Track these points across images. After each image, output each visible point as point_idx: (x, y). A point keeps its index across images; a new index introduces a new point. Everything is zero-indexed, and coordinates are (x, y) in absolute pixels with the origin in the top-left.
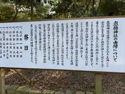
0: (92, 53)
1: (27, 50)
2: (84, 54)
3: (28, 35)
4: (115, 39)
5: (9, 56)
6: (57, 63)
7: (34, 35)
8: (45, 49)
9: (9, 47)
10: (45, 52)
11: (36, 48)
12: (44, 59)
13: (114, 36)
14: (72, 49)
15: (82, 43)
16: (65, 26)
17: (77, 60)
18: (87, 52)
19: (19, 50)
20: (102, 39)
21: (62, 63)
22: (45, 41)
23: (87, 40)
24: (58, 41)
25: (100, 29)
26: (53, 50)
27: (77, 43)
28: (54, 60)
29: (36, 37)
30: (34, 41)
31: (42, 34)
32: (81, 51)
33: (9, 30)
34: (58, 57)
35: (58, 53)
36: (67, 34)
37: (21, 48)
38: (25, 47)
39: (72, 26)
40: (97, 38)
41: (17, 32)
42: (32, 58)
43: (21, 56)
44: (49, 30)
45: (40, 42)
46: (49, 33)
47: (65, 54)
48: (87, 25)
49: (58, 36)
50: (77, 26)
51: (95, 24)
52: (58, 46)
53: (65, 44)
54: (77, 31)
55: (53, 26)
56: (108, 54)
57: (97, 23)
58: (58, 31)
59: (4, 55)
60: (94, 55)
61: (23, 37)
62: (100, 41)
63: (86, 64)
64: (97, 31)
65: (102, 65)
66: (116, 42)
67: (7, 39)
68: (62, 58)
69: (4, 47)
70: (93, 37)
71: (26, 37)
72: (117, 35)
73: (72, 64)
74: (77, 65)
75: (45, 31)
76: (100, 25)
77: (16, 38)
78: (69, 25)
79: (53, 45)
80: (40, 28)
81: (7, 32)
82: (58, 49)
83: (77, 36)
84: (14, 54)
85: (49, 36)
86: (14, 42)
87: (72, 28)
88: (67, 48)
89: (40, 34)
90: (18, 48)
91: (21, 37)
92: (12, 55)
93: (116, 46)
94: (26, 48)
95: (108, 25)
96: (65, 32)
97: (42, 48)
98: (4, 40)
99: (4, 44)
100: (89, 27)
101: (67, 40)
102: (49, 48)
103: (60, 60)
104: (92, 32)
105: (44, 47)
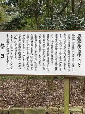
0: (61, 60)
1: (3, 57)
2: (54, 61)
3: (4, 44)
4: (79, 48)
6: (31, 69)
7: (10, 44)
8: (20, 57)
10: (19, 59)
11: (12, 56)
12: (19, 66)
13: (78, 46)
14: (44, 56)
15: (52, 52)
16: (38, 37)
17: (48, 67)
18: (56, 59)
20: (69, 49)
21: (35, 69)
22: (20, 50)
23: (56, 49)
24: (32, 49)
25: (67, 40)
26: (28, 58)
27: (48, 51)
28: (28, 67)
29: (12, 46)
30: (10, 49)
31: (18, 44)
32: (52, 59)
34: (32, 64)
35: (32, 60)
36: (40, 43)
38: (1, 55)
39: (44, 37)
40: (65, 48)
42: (7, 65)
44: (24, 40)
45: (16, 50)
46: (23, 42)
47: (38, 61)
48: (56, 37)
49: (32, 45)
50: (49, 37)
51: (63, 36)
52: (32, 54)
53: (38, 53)
54: (48, 41)
55: (28, 36)
56: (73, 61)
57: (65, 35)
58: (32, 41)
60: (63, 61)
62: (67, 50)
63: (56, 70)
64: (65, 42)
65: (69, 70)
66: (80, 51)
68: (36, 64)
70: (61, 46)
71: (2, 46)
72: (80, 45)
73: (44, 69)
74: (48, 71)
75: (20, 41)
76: (67, 37)
78: (42, 36)
79: (28, 53)
80: (16, 38)
82: (32, 57)
83: (48, 45)
85: (24, 45)
87: (44, 38)
88: (40, 56)
89: (16, 44)
93: (80, 54)
95: (73, 37)
96: (38, 42)
97: (17, 56)
100: (58, 38)
101: (40, 49)
102: (24, 55)
103: (34, 67)
104: (61, 43)
105: (19, 55)
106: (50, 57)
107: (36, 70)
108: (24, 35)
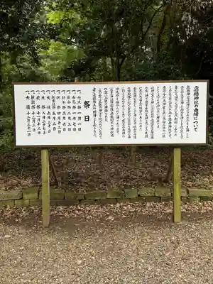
0: (170, 123)
1: (88, 121)
2: (161, 124)
3: (89, 102)
4: (195, 106)
5: (62, 130)
6: (128, 136)
7: (98, 102)
8: (112, 120)
9: (62, 118)
10: (112, 123)
11: (100, 119)
12: (112, 132)
13: (195, 103)
14: (147, 118)
16: (138, 91)
17: (152, 132)
18: (164, 122)
19: (77, 121)
20: (182, 107)
22: (112, 109)
23: (164, 108)
24: (129, 109)
25: (179, 94)
26: (123, 121)
27: (152, 111)
28: (124, 133)
29: (100, 105)
30: (97, 109)
31: (109, 101)
32: (158, 121)
33: (62, 94)
34: (129, 129)
35: (129, 124)
37: (80, 118)
38: (85, 117)
39: (146, 91)
40: (176, 106)
41: (74, 97)
42: (95, 131)
43: (80, 129)
45: (106, 111)
46: (117, 99)
47: (138, 125)
48: (164, 91)
49: (129, 103)
50: (153, 91)
51: (173, 89)
52: (129, 114)
53: (138, 113)
55: (123, 90)
56: (188, 123)
57: (176, 87)
58: (129, 97)
59: (55, 129)
60: (173, 124)
61: (82, 105)
62: (179, 109)
63: (164, 136)
65: (182, 136)
66: (197, 110)
67: (59, 107)
68: (135, 130)
69: (54, 118)
70: (171, 103)
71: (87, 104)
72: (197, 102)
74: (152, 138)
75: (112, 96)
76: (179, 89)
77: (72, 105)
78: (144, 90)
79: (123, 114)
80: (106, 92)
81: (58, 97)
83: (153, 102)
84: (70, 127)
85: (118, 102)
86: (69, 110)
87: (146, 93)
88: (141, 117)
90: (75, 118)
91: (79, 105)
92: (67, 127)
93: (197, 114)
94: (87, 118)
95: (188, 91)
96: (138, 98)
97: (109, 118)
98: (54, 107)
99: (54, 113)
100: (167, 93)
101: (141, 108)
102: (118, 117)
103: (132, 133)
104: (170, 99)
105: (112, 117)
106: (155, 119)
107: (135, 137)
108: (118, 89)
